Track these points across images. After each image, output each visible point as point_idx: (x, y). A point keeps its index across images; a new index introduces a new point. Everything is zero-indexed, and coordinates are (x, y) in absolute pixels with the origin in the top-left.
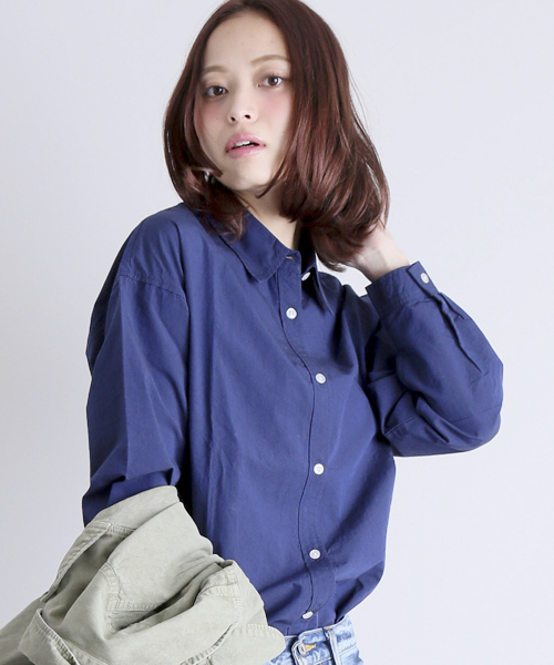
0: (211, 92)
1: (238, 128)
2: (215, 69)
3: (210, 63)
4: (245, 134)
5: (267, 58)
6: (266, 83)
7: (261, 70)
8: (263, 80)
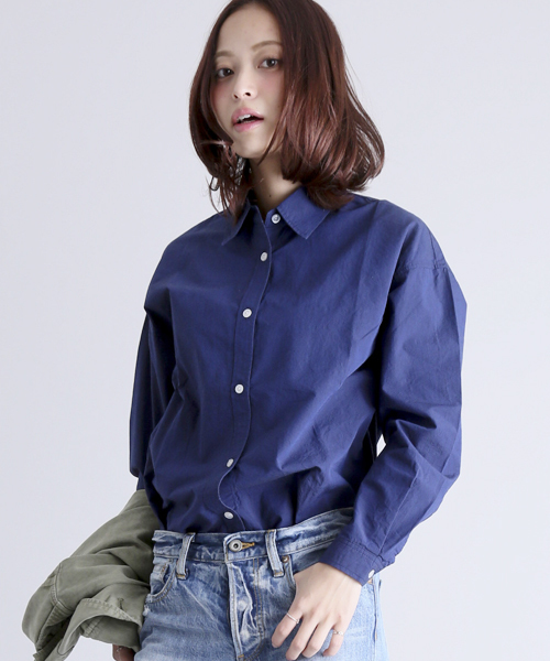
0: (221, 73)
1: (240, 105)
2: (224, 54)
3: (221, 49)
4: (246, 109)
5: (265, 44)
6: (265, 64)
7: (260, 54)
8: (262, 62)
